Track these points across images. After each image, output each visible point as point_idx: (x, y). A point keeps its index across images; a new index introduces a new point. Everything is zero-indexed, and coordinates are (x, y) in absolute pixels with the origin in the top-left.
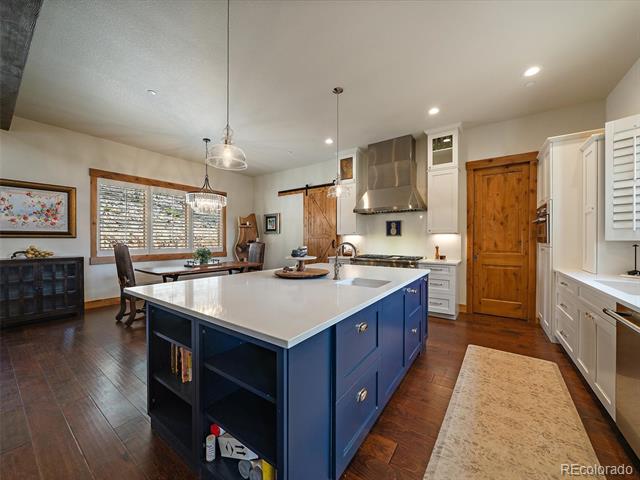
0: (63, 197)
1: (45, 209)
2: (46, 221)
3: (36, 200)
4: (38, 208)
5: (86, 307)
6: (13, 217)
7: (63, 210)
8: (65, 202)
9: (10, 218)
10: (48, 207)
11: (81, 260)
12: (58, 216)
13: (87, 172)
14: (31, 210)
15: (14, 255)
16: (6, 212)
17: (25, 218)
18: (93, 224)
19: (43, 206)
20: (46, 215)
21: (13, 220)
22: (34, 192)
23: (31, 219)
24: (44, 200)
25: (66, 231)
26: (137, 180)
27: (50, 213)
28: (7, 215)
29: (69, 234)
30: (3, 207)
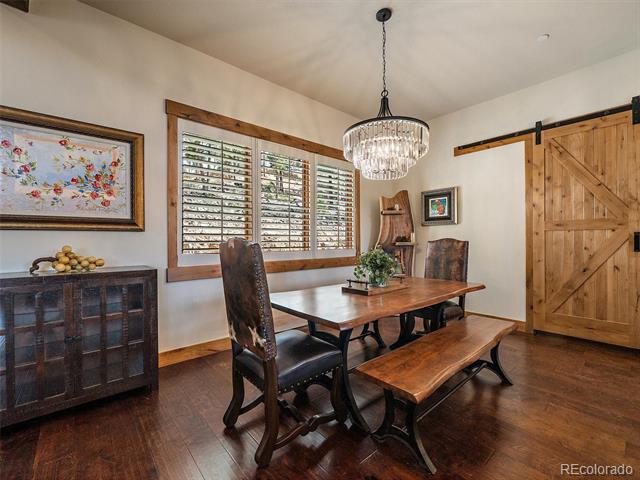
0: (123, 150)
1: (93, 174)
2: (95, 196)
3: (76, 154)
4: (81, 171)
5: (162, 363)
6: (34, 188)
7: (122, 175)
8: (126, 160)
9: (30, 189)
10: (97, 169)
11: (152, 275)
12: (115, 188)
13: (161, 106)
14: (69, 175)
15: (35, 265)
16: (24, 176)
17: (57, 190)
18: (172, 204)
19: (89, 167)
20: (95, 185)
21: (35, 194)
22: (74, 138)
23: (67, 192)
24: (90, 156)
25: (127, 216)
26: (238, 127)
27: (99, 181)
28: (24, 183)
29: (133, 224)
30: (18, 166)
